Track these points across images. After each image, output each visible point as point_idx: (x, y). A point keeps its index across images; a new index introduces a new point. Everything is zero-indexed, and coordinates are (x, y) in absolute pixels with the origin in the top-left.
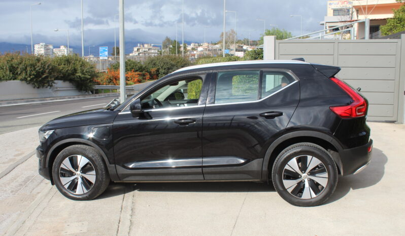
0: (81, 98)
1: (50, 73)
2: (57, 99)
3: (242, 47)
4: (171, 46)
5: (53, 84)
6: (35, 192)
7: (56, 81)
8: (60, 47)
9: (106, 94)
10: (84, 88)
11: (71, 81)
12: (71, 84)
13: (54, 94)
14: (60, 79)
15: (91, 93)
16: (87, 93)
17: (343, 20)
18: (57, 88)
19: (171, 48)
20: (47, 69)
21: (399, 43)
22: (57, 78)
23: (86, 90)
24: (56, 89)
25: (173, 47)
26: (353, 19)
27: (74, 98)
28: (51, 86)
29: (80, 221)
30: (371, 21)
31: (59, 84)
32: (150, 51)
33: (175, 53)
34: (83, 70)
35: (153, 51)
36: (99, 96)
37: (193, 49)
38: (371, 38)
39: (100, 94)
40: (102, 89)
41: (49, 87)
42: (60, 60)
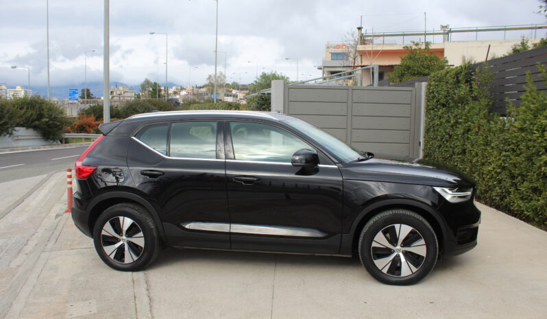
0: (48, 148)
1: (10, 118)
2: (17, 150)
3: (231, 92)
4: (151, 89)
5: (14, 132)
6: (13, 265)
7: (17, 128)
8: (15, 88)
9: (78, 144)
10: (52, 137)
11: (35, 128)
12: (36, 132)
13: (14, 144)
14: (22, 126)
15: (59, 143)
16: (55, 143)
17: (345, 65)
18: (18, 136)
19: (150, 91)
20: (7, 113)
21: (414, 92)
22: (18, 125)
23: (54, 139)
24: (16, 138)
25: (153, 89)
26: (356, 65)
27: (39, 148)
28: (11, 134)
29: (86, 300)
30: (380, 67)
31: (21, 131)
32: (126, 94)
33: (156, 97)
34: (51, 116)
35: (129, 94)
36: (70, 146)
37: (175, 93)
38: (380, 85)
39: (71, 144)
40: (73, 138)
41: (8, 135)
42: (22, 103)
